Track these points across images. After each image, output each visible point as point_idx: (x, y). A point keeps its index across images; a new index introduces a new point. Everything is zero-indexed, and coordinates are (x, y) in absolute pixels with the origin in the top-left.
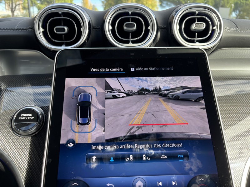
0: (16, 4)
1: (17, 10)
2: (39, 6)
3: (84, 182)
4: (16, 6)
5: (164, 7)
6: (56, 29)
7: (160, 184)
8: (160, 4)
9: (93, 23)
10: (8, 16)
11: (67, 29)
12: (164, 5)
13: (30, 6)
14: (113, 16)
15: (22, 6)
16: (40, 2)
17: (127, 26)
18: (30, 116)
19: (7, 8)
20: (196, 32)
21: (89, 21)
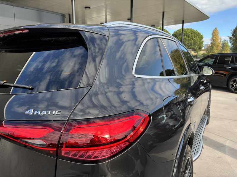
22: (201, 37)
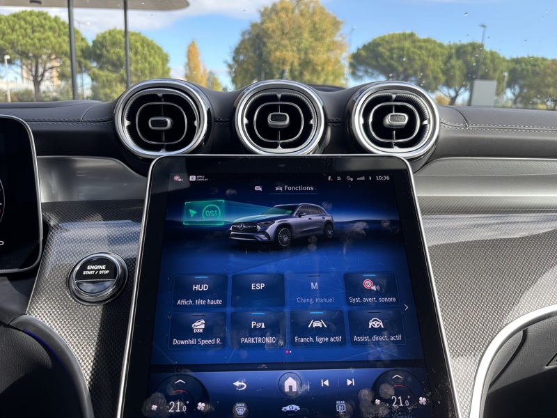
0: (44, 68)
1: (47, 80)
2: (94, 73)
3: (195, 378)
4: (45, 71)
5: (360, 78)
6: (152, 122)
7: (327, 383)
8: (351, 70)
9: (215, 112)
10: (27, 92)
11: (171, 122)
12: (360, 74)
13: (75, 72)
14: (252, 100)
15: (58, 72)
16: (98, 64)
17: (274, 118)
18: (103, 270)
19: (25, 75)
20: (393, 130)
21: (209, 109)
22: (165, 59)
